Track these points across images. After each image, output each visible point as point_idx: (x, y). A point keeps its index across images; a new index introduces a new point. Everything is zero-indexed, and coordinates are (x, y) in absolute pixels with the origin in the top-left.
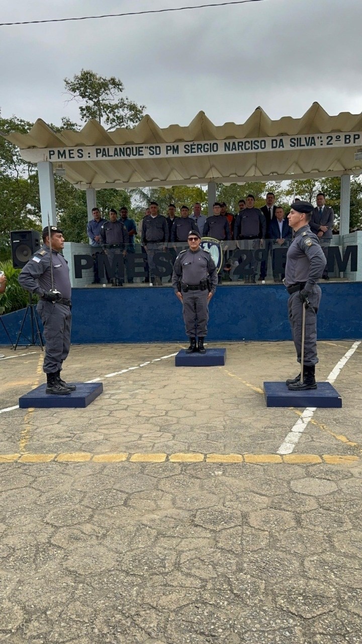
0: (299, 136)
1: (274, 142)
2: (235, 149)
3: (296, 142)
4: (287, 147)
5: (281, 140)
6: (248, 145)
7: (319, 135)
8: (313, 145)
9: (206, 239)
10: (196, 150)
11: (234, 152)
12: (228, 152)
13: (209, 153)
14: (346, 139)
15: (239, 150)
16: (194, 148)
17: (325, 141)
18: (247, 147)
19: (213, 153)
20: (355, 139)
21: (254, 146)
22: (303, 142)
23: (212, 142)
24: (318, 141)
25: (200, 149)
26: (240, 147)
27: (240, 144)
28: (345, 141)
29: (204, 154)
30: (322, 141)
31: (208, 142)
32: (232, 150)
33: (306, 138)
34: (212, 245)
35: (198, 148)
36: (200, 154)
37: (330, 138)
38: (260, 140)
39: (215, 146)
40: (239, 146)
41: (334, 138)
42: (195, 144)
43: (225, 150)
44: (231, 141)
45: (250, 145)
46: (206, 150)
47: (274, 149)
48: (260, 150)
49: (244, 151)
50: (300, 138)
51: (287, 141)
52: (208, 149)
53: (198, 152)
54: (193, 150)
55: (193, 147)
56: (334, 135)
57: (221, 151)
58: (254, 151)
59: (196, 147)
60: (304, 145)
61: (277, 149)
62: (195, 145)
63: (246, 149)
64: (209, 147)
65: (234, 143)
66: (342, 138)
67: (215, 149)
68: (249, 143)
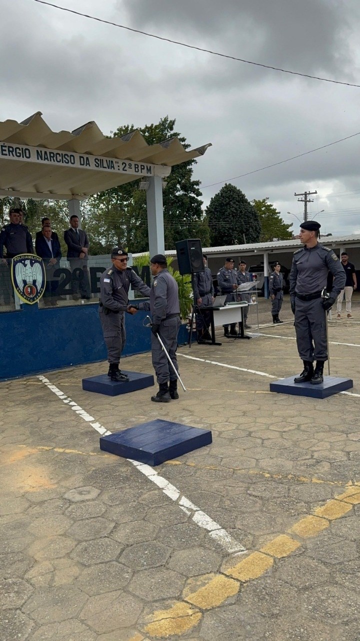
0: (102, 158)
1: (82, 159)
2: (47, 159)
3: (99, 163)
4: (92, 167)
5: (87, 159)
6: (59, 158)
7: (116, 160)
8: (112, 168)
9: (28, 256)
10: (7, 152)
11: (46, 162)
12: (40, 161)
13: (21, 159)
14: (135, 168)
15: (51, 160)
16: (5, 150)
17: (122, 167)
18: (58, 160)
19: (25, 159)
20: (142, 169)
21: (64, 159)
22: (105, 165)
23: (25, 147)
24: (116, 165)
25: (12, 152)
26: (52, 158)
27: (52, 155)
28: (135, 170)
29: (16, 158)
30: (119, 166)
31: (20, 146)
32: (44, 160)
33: (106, 161)
34: (35, 263)
35: (9, 151)
36: (11, 157)
37: (124, 165)
38: (70, 154)
39: (27, 151)
40: (50, 157)
41: (127, 166)
42: (5, 145)
43: (38, 159)
44: (43, 150)
45: (61, 158)
46: (18, 155)
47: (82, 167)
48: (70, 165)
49: (56, 163)
50: (103, 160)
51: (92, 160)
52: (20, 153)
53: (9, 155)
54: (4, 152)
55: (4, 148)
56: (127, 162)
57: (34, 159)
58: (64, 164)
59: (7, 149)
60: (106, 168)
61: (84, 167)
62: (6, 147)
63: (58, 162)
64: (21, 152)
65: (46, 153)
66: (133, 166)
67: (28, 155)
68: (60, 156)
